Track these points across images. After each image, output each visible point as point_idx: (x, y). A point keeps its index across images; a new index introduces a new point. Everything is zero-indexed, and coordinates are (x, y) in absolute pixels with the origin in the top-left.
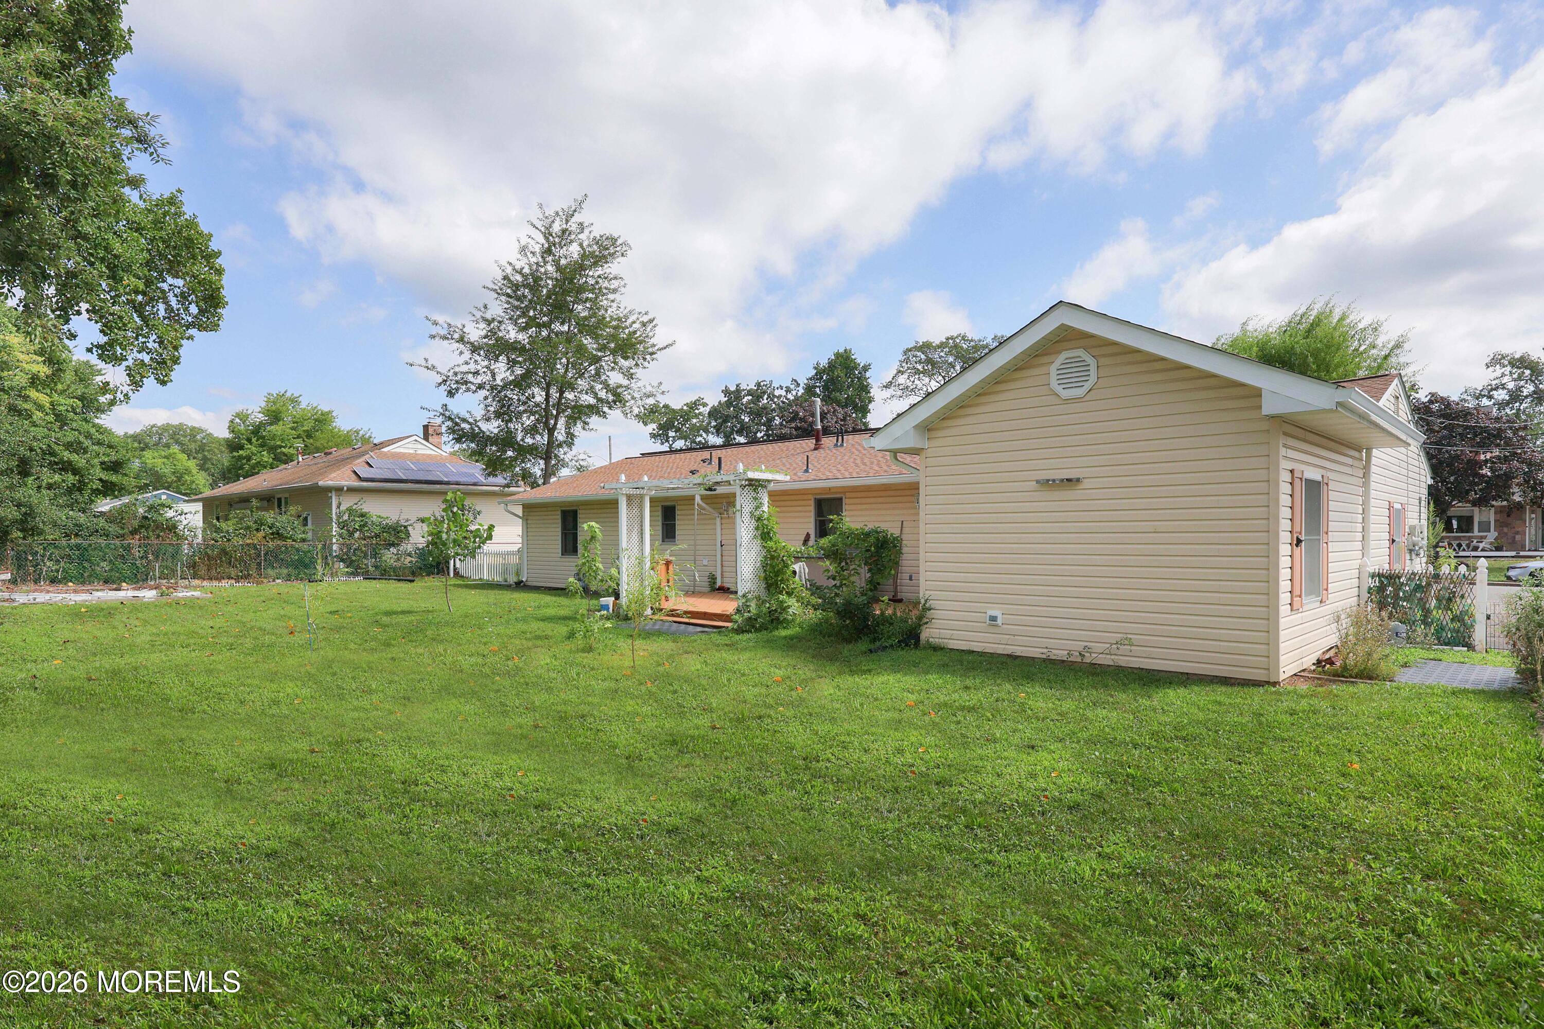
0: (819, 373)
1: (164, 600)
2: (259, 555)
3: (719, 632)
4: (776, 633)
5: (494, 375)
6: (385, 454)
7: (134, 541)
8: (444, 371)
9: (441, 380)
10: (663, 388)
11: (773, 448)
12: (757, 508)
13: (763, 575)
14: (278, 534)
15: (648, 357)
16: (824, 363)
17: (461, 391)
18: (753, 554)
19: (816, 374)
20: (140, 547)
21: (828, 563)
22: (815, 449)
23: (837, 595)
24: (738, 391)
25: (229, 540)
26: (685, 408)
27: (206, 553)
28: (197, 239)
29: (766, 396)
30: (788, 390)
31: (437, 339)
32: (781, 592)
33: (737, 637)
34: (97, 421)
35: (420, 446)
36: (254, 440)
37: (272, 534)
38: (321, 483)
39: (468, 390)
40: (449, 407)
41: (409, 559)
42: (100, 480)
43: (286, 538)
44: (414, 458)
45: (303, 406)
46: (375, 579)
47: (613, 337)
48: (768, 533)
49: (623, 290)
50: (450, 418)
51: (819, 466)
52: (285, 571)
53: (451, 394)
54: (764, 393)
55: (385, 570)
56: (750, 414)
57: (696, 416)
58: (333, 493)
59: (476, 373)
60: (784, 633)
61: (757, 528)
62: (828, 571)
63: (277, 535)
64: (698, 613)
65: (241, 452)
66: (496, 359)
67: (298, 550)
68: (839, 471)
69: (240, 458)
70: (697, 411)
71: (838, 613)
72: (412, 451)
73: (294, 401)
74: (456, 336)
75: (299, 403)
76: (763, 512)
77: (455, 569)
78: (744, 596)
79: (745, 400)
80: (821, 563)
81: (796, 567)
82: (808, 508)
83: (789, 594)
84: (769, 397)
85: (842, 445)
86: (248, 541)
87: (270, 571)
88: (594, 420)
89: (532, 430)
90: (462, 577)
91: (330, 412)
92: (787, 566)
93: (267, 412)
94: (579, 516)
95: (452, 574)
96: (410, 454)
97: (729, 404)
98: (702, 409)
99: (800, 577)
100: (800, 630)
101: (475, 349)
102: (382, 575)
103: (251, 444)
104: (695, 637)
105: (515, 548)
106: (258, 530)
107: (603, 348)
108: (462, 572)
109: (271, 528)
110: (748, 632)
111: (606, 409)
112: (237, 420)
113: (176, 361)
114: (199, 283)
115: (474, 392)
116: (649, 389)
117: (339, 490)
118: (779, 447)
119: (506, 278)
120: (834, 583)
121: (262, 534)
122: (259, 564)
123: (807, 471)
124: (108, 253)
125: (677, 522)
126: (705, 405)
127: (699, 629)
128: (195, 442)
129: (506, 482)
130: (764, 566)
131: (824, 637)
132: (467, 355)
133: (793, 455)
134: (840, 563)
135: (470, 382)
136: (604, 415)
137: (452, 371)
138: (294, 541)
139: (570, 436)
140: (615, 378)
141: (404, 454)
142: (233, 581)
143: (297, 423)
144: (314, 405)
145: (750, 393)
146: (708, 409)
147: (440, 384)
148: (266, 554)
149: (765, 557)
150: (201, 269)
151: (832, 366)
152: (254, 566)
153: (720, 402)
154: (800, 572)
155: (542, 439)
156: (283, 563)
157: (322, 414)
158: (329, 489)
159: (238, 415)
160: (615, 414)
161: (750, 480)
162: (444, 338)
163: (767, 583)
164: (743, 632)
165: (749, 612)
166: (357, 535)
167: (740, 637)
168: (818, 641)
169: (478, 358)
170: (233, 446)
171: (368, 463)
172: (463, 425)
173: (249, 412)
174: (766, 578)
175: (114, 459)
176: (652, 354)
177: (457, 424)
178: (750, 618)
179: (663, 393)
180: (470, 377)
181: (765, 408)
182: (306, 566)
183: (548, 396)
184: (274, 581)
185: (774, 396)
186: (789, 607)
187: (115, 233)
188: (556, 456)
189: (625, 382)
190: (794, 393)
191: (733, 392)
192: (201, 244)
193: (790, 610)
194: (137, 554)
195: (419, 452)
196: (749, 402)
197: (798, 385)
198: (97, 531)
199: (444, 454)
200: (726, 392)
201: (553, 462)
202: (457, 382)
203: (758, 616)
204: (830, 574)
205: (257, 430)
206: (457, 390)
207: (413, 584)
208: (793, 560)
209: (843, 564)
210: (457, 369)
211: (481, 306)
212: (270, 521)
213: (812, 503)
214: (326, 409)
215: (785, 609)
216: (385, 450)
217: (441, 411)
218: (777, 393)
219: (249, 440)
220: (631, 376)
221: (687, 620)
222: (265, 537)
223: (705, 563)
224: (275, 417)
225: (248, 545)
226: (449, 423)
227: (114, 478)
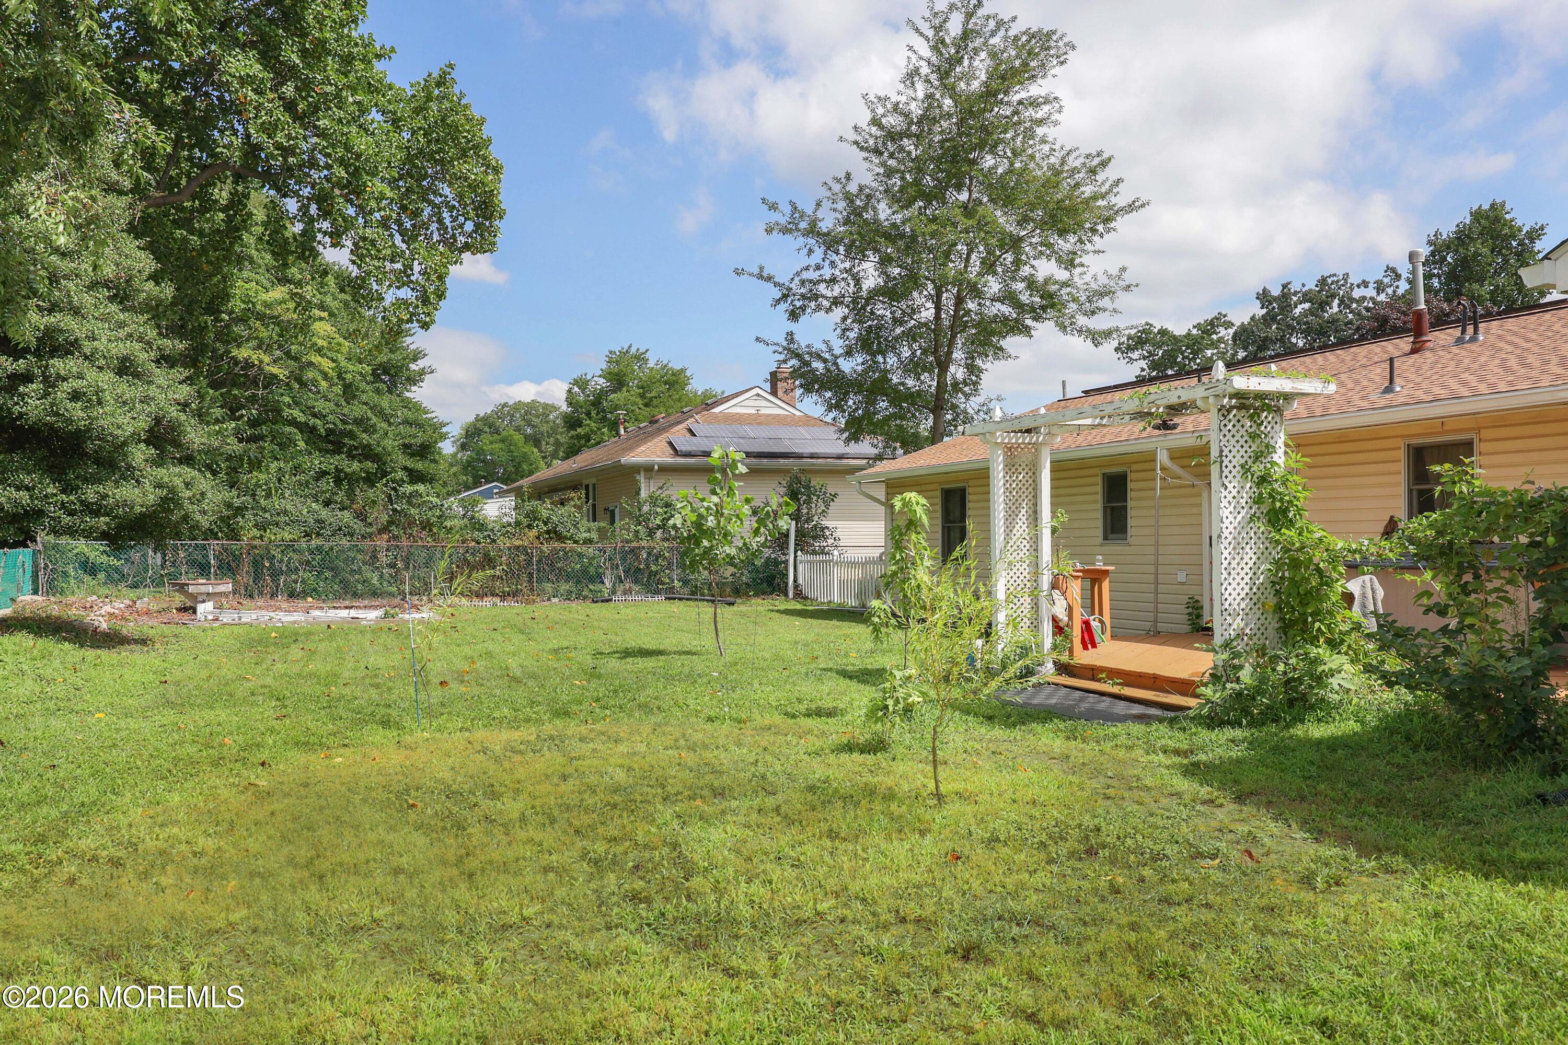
0: (1439, 249)
1: (385, 624)
2: (529, 563)
3: (1172, 721)
4: (1298, 731)
5: (858, 282)
6: (716, 416)
7: (381, 542)
8: (783, 278)
9: (779, 295)
10: (1128, 278)
11: (1326, 360)
12: (1257, 458)
13: (1272, 601)
14: (555, 532)
15: (1100, 228)
16: (1448, 229)
17: (809, 310)
18: (1250, 556)
19: (1433, 254)
20: (387, 550)
21: (1428, 575)
22: (1414, 351)
23: (1448, 651)
24: (1286, 295)
25: (494, 541)
26: (1195, 332)
27: (465, 560)
28: (462, 125)
29: (1336, 302)
30: (1380, 288)
31: (775, 233)
32: (1314, 641)
33: (1205, 735)
34: (407, 394)
35: (764, 403)
36: (593, 414)
37: (548, 532)
38: (623, 460)
39: (819, 308)
40: (796, 337)
41: (731, 570)
42: (405, 468)
43: (566, 538)
44: (756, 420)
45: (651, 364)
46: (680, 599)
47: (1040, 201)
48: (1285, 511)
49: (1055, 117)
50: (798, 356)
51: (1419, 380)
52: (564, 587)
53: (794, 315)
54: (1333, 296)
55: (696, 587)
56: (1306, 333)
57: (1214, 345)
58: (642, 474)
59: (833, 280)
60: (1317, 731)
61: (1258, 500)
62: (1428, 594)
63: (554, 534)
64: (1140, 675)
65: (579, 430)
66: (864, 258)
67: (580, 555)
68: (1464, 383)
69: (578, 437)
70: (1214, 337)
71: (1451, 697)
72: (753, 411)
73: (640, 358)
74: (803, 225)
75: (646, 361)
76: (1273, 463)
77: (796, 587)
78: (1227, 645)
79: (1298, 311)
80: (1408, 577)
81: (1354, 587)
82: (1393, 467)
83: (1333, 644)
84: (1342, 302)
85: (1474, 339)
86: (518, 543)
87: (548, 587)
88: (1011, 343)
89: (914, 367)
90: (806, 598)
91: (683, 371)
92: (1326, 581)
93: (608, 375)
94: (969, 498)
95: (791, 594)
96: (750, 415)
97: (1269, 319)
98: (1222, 332)
99: (1364, 606)
100: (1357, 727)
101: (830, 242)
102: (693, 593)
103: (590, 418)
104: (1120, 728)
105: (876, 553)
106: (530, 527)
107: (1023, 221)
108: (806, 591)
109: (546, 524)
110: (1236, 724)
111: (1029, 322)
112: (576, 389)
113: (441, 296)
114: (470, 186)
115: (828, 310)
116: (1103, 280)
117: (648, 469)
118: (1338, 356)
119: (875, 122)
120: (1441, 622)
121: (534, 532)
122: (530, 575)
123: (1389, 390)
124: (348, 152)
125: (1130, 504)
126: (1229, 325)
127: (1137, 709)
128: (547, 422)
129: (876, 451)
130: (1275, 583)
131: (1415, 749)
132: (819, 253)
133: (1364, 366)
134: (1459, 576)
135: (823, 296)
136: (1027, 331)
137: (797, 280)
138: (576, 542)
139: (971, 368)
140: (1046, 268)
141: (741, 415)
142: (497, 600)
143: (644, 388)
144: (665, 362)
145: (1306, 297)
146: (1231, 331)
147: (778, 302)
148: (539, 561)
149: (1278, 564)
150: (472, 169)
151: (1462, 237)
152: (525, 577)
153: (1253, 318)
154: (1364, 595)
155: (929, 382)
156: (563, 575)
157: (673, 374)
158: (636, 469)
159: (575, 382)
160: (1045, 330)
161: (1239, 395)
162: (785, 231)
163: (1282, 619)
164: (1222, 724)
165: (1238, 680)
166: (659, 534)
167: (1214, 735)
168: (1398, 759)
169: (834, 257)
170: (572, 422)
171: (690, 431)
172: (815, 365)
173: (589, 377)
174: (1278, 608)
175: (419, 441)
176: (1107, 220)
177: (808, 364)
178: (1239, 694)
179: (1128, 288)
180: (822, 288)
181: (1333, 321)
182: (592, 580)
183: (938, 309)
184: (549, 599)
185: (1352, 300)
186: (1332, 673)
187: (360, 126)
188: (954, 407)
189: (1062, 275)
190: (1390, 291)
191: (1275, 299)
192: (468, 132)
193: (1334, 682)
194: (384, 559)
195: (764, 411)
196: (1305, 314)
197: (1398, 277)
198: (340, 529)
199: (798, 413)
200: (1264, 297)
201: (949, 417)
202: (803, 297)
203: (1258, 690)
204: (1431, 602)
205: (597, 400)
206: (803, 309)
207: (732, 608)
208: (1342, 569)
209: (1468, 577)
210: (805, 275)
211: (842, 175)
212: (545, 514)
213: (1402, 454)
214: (678, 367)
215: (1320, 680)
216: (717, 410)
217: (785, 343)
218: (1357, 294)
219: (588, 414)
220: (1069, 263)
221: (1116, 690)
222: (538, 538)
223: (1181, 577)
224: (617, 380)
225: (517, 548)
226: (794, 362)
227: (420, 466)
